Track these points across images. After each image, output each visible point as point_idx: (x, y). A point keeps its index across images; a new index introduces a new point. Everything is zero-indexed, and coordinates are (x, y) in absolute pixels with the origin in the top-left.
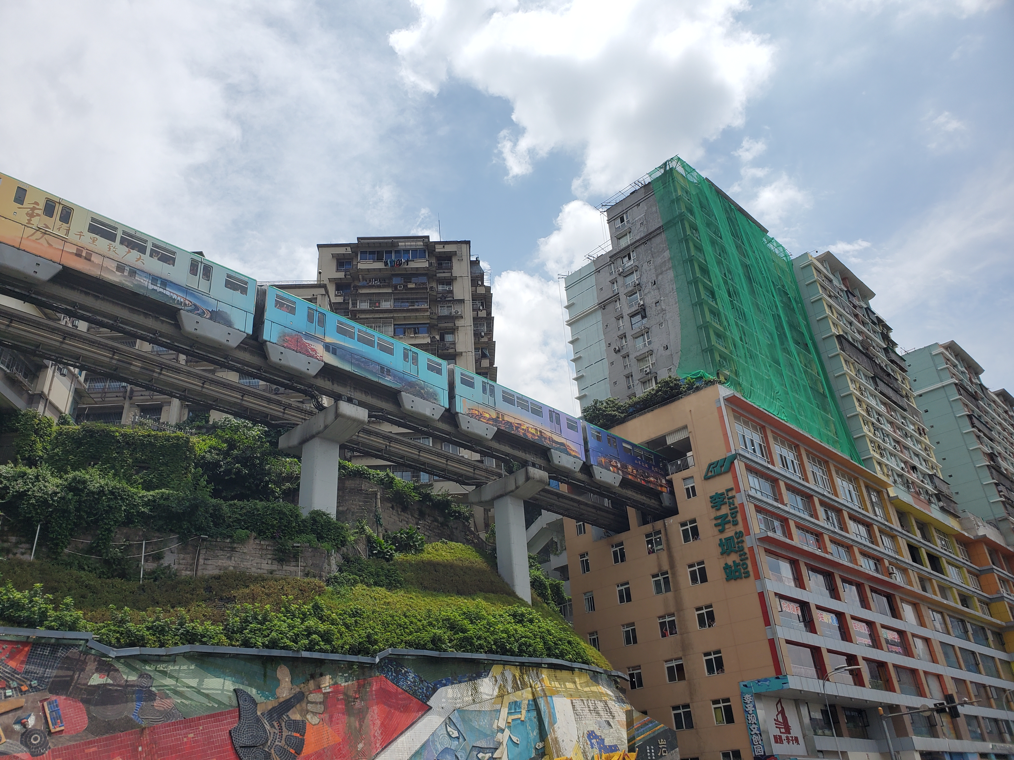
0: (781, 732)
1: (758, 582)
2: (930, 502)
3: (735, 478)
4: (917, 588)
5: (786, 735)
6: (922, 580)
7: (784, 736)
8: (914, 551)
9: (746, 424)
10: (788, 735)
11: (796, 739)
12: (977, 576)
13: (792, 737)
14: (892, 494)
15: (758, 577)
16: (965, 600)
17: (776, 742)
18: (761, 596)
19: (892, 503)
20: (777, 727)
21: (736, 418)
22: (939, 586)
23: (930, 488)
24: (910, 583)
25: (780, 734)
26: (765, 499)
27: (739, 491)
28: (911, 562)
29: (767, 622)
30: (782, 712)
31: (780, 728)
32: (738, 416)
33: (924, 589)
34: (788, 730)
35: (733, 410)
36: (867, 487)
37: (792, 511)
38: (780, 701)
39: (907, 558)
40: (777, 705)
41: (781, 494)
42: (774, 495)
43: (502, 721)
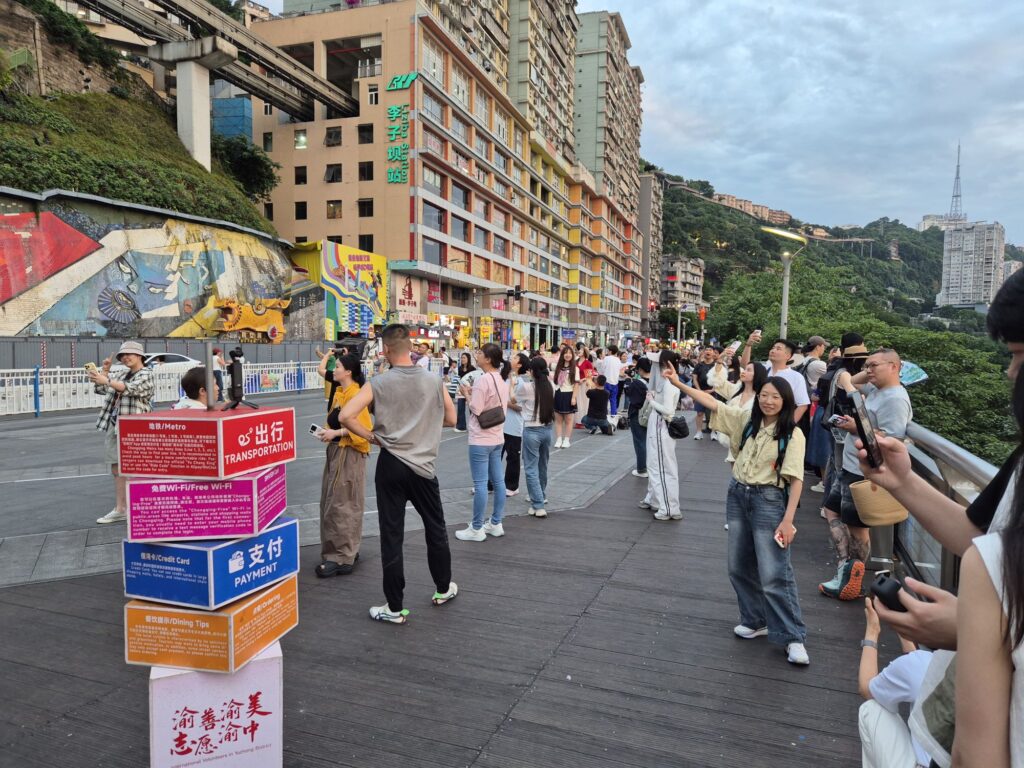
0: (405, 298)
1: (412, 189)
2: (557, 148)
3: (413, 95)
4: (526, 212)
6: (533, 206)
7: (407, 301)
8: (533, 182)
9: (433, 46)
10: (410, 300)
11: (415, 304)
12: (569, 209)
13: (412, 302)
14: (532, 137)
15: (413, 184)
16: (556, 223)
17: (400, 303)
18: (412, 199)
19: (530, 143)
20: (403, 294)
21: (424, 37)
22: (542, 213)
23: (561, 136)
24: (524, 208)
26: (433, 120)
27: (413, 108)
28: (529, 192)
29: (412, 220)
30: (410, 285)
31: (405, 295)
32: (427, 37)
33: (531, 213)
34: (410, 296)
35: (424, 31)
36: (516, 126)
37: (453, 135)
38: (409, 277)
39: (527, 188)
40: (406, 279)
41: (447, 119)
42: (442, 118)
43: (174, 266)
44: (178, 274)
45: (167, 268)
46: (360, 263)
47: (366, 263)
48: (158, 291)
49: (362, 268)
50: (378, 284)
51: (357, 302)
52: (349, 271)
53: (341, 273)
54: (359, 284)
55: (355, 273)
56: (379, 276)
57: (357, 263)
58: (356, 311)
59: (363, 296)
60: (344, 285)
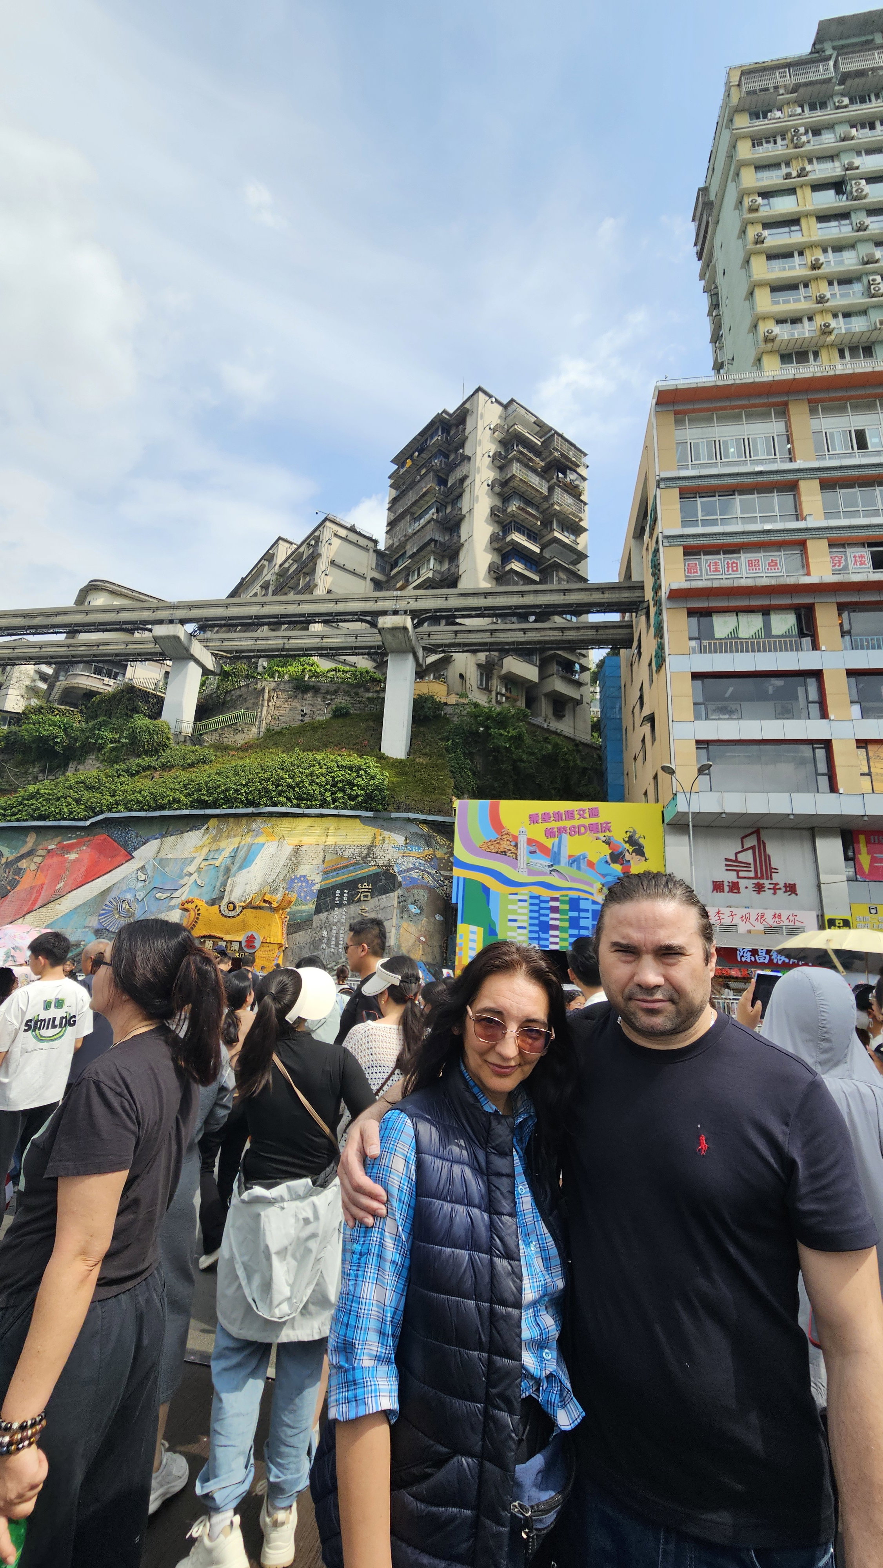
0: (738, 877)
5: (755, 881)
7: (742, 883)
10: (761, 881)
13: (777, 884)
20: (727, 870)
25: (736, 880)
31: (738, 871)
37: (832, 523)
38: (757, 832)
40: (742, 839)
41: (798, 503)
43: (192, 868)
44: (195, 876)
45: (185, 871)
46: (568, 824)
47: (588, 821)
48: (165, 896)
49: (575, 831)
50: (628, 856)
51: (556, 894)
52: (530, 842)
53: (505, 845)
54: (564, 860)
55: (549, 843)
56: (631, 841)
57: (554, 825)
58: (555, 910)
59: (574, 880)
60: (515, 867)
